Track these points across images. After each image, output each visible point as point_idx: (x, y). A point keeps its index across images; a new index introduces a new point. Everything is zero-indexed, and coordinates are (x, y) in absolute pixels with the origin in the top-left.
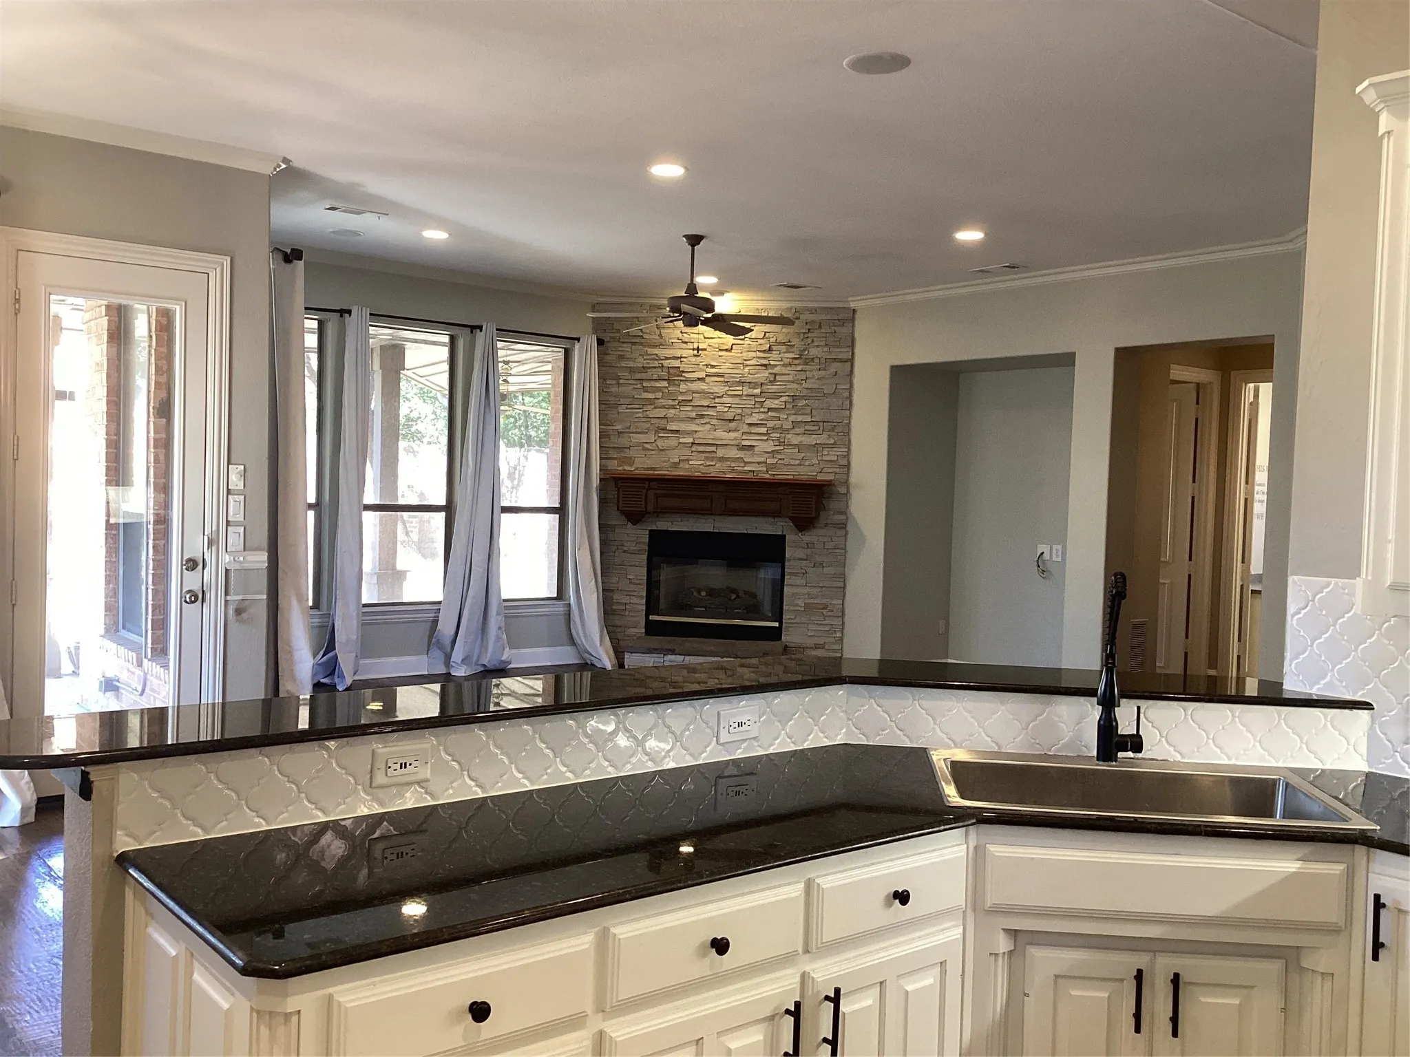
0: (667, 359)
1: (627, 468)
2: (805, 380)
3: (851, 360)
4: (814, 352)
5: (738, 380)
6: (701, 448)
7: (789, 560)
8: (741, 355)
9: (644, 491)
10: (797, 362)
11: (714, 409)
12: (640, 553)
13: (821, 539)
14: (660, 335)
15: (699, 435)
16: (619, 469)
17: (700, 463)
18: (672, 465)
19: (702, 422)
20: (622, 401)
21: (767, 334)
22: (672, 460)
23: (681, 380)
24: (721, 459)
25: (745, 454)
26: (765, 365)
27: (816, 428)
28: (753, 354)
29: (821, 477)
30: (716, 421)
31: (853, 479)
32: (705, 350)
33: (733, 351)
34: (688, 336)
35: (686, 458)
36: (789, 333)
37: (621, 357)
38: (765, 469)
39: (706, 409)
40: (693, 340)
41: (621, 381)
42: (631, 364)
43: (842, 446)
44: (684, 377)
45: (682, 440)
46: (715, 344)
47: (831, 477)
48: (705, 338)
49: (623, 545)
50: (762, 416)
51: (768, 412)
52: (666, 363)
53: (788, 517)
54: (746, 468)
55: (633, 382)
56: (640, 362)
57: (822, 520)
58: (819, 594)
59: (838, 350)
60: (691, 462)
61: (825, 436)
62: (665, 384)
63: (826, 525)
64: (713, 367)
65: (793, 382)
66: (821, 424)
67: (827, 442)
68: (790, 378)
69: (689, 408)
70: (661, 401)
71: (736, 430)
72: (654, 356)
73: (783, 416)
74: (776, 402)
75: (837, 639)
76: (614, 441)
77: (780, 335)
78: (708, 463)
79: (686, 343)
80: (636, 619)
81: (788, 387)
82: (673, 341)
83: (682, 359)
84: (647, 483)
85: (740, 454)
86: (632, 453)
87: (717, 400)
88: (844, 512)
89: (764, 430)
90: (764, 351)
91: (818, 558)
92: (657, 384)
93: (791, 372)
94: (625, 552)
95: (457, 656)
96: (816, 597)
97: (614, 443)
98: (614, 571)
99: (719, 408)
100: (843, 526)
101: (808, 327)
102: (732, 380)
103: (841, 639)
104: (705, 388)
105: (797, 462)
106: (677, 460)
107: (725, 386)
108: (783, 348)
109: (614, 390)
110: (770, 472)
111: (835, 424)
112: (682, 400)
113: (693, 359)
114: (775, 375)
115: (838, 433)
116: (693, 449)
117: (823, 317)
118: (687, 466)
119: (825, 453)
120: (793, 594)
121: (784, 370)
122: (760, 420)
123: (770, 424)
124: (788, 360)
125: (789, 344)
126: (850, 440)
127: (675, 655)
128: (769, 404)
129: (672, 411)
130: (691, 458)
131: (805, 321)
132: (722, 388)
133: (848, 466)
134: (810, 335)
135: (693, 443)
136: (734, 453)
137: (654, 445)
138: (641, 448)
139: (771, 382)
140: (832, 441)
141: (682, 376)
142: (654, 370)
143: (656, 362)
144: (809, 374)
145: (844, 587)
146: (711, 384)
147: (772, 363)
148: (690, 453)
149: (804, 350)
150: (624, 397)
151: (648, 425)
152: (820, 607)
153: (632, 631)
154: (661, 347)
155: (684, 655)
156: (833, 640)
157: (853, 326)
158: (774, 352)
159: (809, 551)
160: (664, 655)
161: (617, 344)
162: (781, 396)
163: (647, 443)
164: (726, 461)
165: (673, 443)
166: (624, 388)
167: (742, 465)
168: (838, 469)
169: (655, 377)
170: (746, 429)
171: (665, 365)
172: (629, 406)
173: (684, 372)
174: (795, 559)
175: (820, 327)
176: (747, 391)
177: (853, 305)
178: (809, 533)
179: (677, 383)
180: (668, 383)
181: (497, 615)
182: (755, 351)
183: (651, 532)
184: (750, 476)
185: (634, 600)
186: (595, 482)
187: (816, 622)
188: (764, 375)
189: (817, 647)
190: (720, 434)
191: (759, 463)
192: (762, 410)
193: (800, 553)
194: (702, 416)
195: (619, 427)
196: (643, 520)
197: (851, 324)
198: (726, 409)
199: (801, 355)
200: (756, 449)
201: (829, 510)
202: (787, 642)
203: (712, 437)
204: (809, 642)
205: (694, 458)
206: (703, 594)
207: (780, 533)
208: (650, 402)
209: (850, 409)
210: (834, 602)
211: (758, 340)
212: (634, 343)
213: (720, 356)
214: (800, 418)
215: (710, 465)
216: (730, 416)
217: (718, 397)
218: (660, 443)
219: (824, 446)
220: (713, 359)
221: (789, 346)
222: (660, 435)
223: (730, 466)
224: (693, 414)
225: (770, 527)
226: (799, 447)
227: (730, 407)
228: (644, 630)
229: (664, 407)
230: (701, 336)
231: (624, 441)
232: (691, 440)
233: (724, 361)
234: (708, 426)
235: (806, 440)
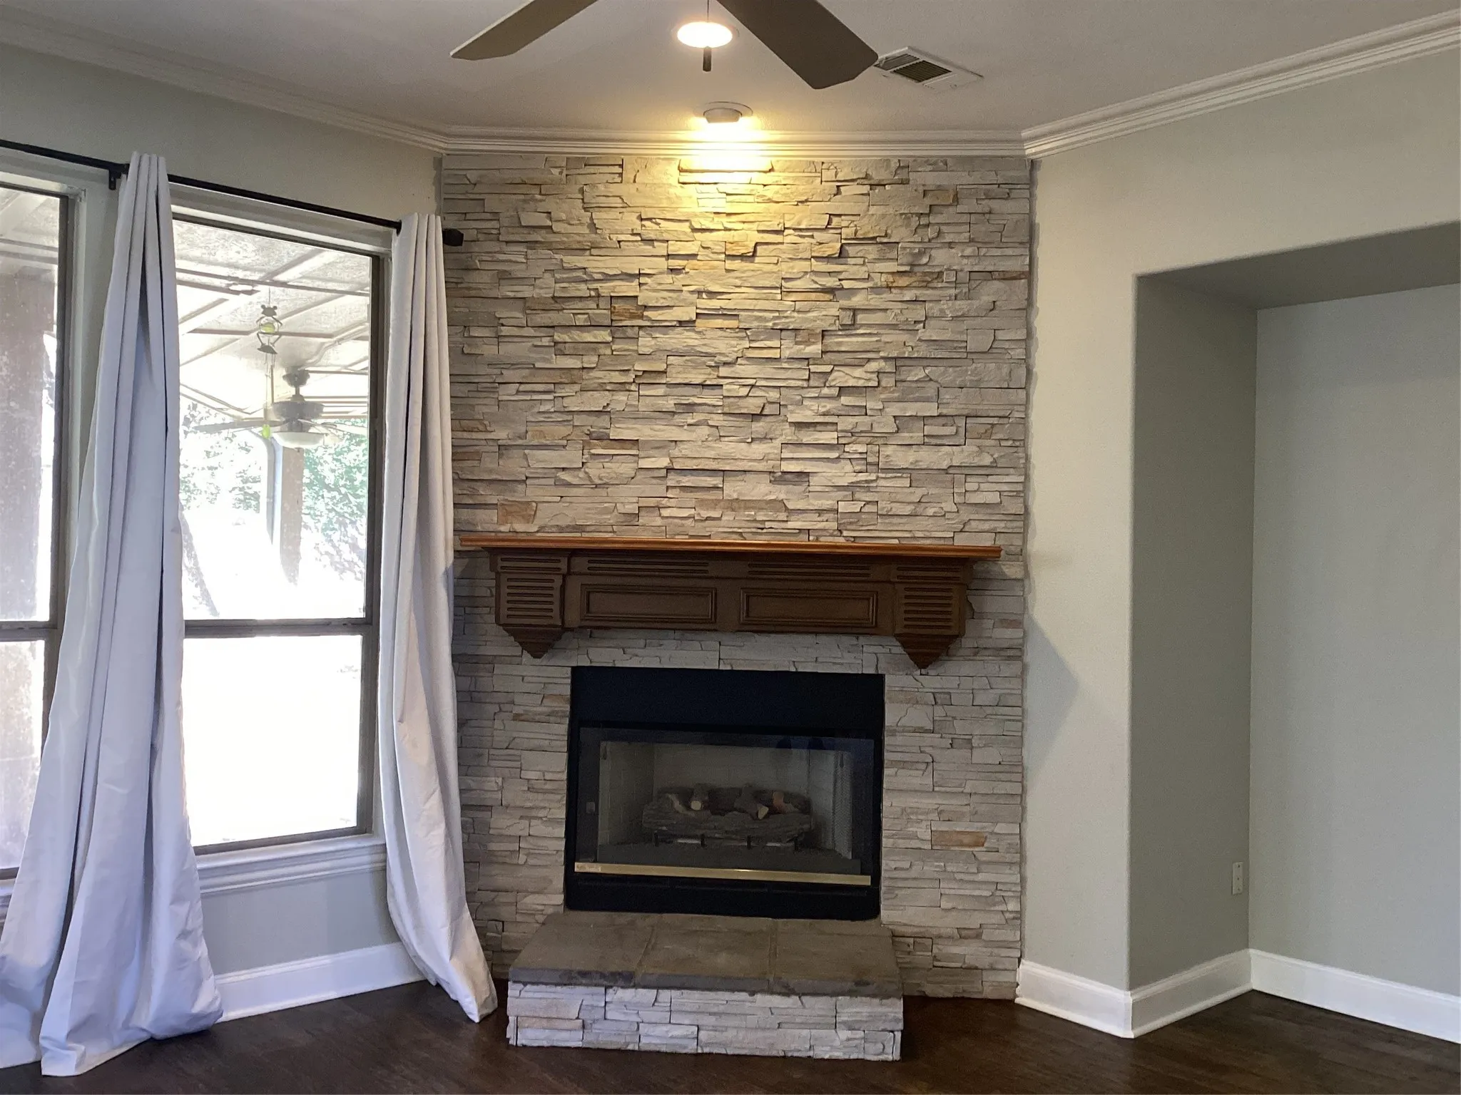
0: (608, 278)
1: (520, 527)
2: (924, 322)
3: (1029, 275)
4: (941, 257)
5: (770, 324)
6: (687, 481)
7: (893, 733)
8: (775, 268)
9: (558, 581)
10: (903, 281)
11: (717, 391)
12: (552, 719)
13: (967, 683)
14: (593, 227)
15: (685, 450)
16: (503, 528)
17: (685, 513)
18: (622, 519)
19: (690, 421)
20: (509, 375)
21: (835, 220)
22: (621, 509)
23: (641, 327)
24: (735, 505)
25: (787, 493)
26: (830, 290)
27: (953, 430)
28: (805, 266)
29: (962, 541)
30: (721, 417)
31: (1041, 541)
32: (694, 256)
33: (757, 260)
34: (656, 227)
35: (652, 502)
36: (884, 216)
37: (504, 277)
38: (834, 525)
39: (696, 391)
40: (666, 236)
41: (505, 331)
42: (527, 292)
43: (1012, 471)
44: (650, 320)
45: (644, 463)
46: (716, 243)
47: (986, 541)
48: (695, 230)
49: (513, 703)
50: (829, 405)
51: (839, 395)
52: (606, 288)
53: (897, 636)
54: (790, 525)
55: (530, 332)
56: (546, 287)
57: (967, 643)
58: (966, 809)
59: (998, 252)
60: (665, 513)
61: (970, 448)
62: (605, 335)
63: (977, 651)
64: (712, 295)
65: (893, 327)
66: (961, 422)
67: (977, 461)
68: (889, 318)
69: (661, 391)
70: (593, 374)
71: (765, 438)
72: (580, 274)
73: (872, 404)
74: (858, 372)
75: (1008, 915)
76: (490, 465)
77: (865, 220)
78: (705, 514)
79: (650, 241)
80: (544, 872)
81: (884, 339)
82: (622, 237)
83: (643, 280)
84: (564, 561)
85: (779, 492)
86: (531, 493)
87: (724, 371)
88: (1016, 622)
89: (829, 437)
90: (829, 258)
91: (960, 728)
92: (588, 337)
93: (889, 305)
94: (517, 717)
95: (57, 1021)
96: (959, 817)
97: (491, 471)
98: (494, 763)
99: (730, 388)
100: (1014, 654)
101: (928, 201)
102: (755, 324)
103: (1019, 916)
104: (696, 342)
105: (908, 509)
106: (632, 508)
107: (742, 338)
108: (872, 251)
109: (489, 350)
110: (845, 533)
111: (995, 421)
112: (644, 372)
113: (668, 279)
114: (855, 311)
115: (1000, 440)
116: (670, 483)
117: (961, 178)
118: (659, 521)
119: (970, 486)
120: (904, 810)
121: (875, 301)
122: (824, 414)
123: (846, 423)
124: (884, 277)
125: (885, 240)
126: (1027, 458)
127: (635, 986)
128: (843, 377)
129: (622, 397)
130: (665, 501)
131: (921, 189)
132: (734, 342)
133: (1025, 515)
134: (932, 219)
135: (668, 470)
136: (761, 489)
137: (581, 475)
138: (552, 481)
139: (844, 327)
140: (987, 460)
141: (642, 317)
142: (580, 305)
143: (583, 286)
144: (934, 309)
145: (1022, 795)
146: (709, 334)
147: (846, 284)
148: (661, 490)
149: (921, 253)
150: (513, 366)
151: (564, 430)
152: (967, 840)
153: (532, 901)
154: (594, 252)
155: (658, 988)
156: (997, 919)
157: (1031, 198)
158: (850, 261)
159: (939, 711)
160: (607, 988)
161: (494, 246)
162: (869, 360)
163: (564, 469)
164: (747, 508)
165: (626, 468)
166: (510, 346)
167: (783, 516)
168: (1002, 524)
169: (581, 320)
170: (788, 434)
171: (604, 292)
172: (523, 388)
173: (646, 307)
174: (905, 730)
175: (956, 200)
176: (790, 348)
177: (1031, 150)
178: (941, 670)
179: (630, 332)
180: (612, 334)
181: (172, 903)
182: (806, 259)
183: (576, 671)
184: (802, 539)
185: (538, 828)
186: (443, 558)
187: (959, 876)
188: (826, 313)
189: (964, 935)
190: (728, 447)
191: (820, 512)
192: (826, 391)
193: (918, 716)
194: (690, 407)
195: (501, 434)
196: (558, 644)
197: (1027, 194)
198: (744, 391)
199: (912, 265)
200: (813, 480)
201: (982, 616)
202: (892, 923)
203: (712, 454)
204: (948, 924)
205: (673, 502)
206: (696, 805)
207: (872, 671)
208: (571, 377)
209: (1026, 388)
210: (1000, 828)
211: (816, 234)
212: (532, 245)
213: (728, 271)
214: (911, 409)
215: (708, 519)
216: (752, 405)
217: (725, 364)
218: (594, 470)
219: (968, 471)
220: (714, 280)
221: (885, 244)
222: (593, 451)
223: (755, 521)
224: (669, 404)
225: (849, 658)
226: (912, 474)
227: (753, 386)
228: (559, 899)
229: (602, 387)
230: (685, 227)
231: (513, 466)
232: (665, 462)
233: (738, 282)
234: (704, 431)
235: (928, 457)
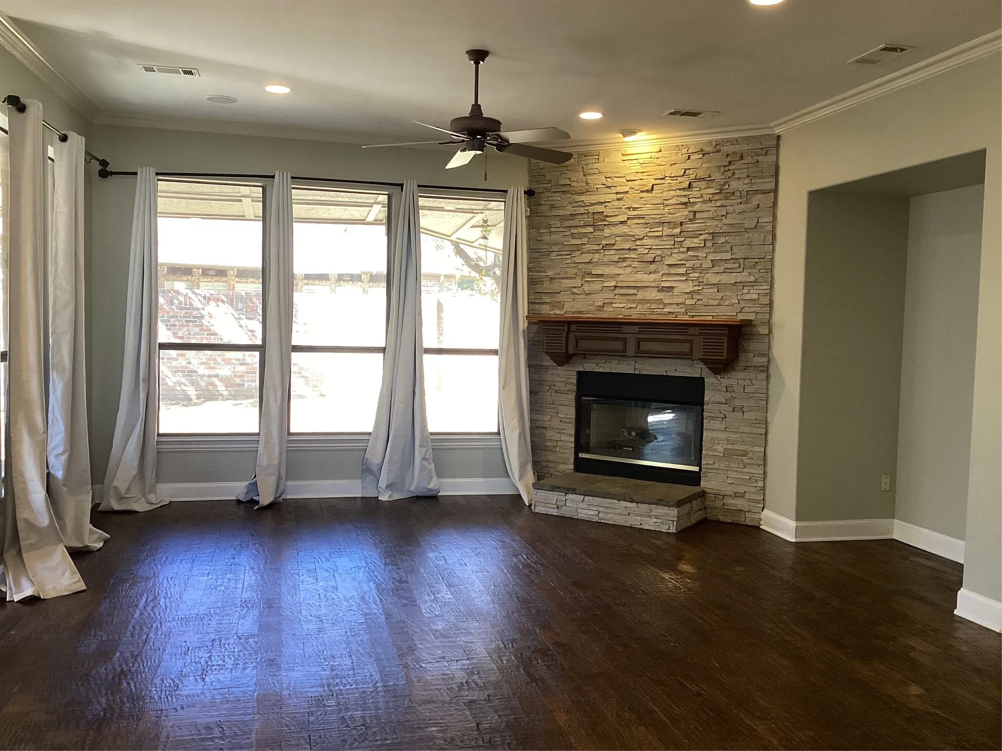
0: (592, 204)
1: (558, 312)
2: (726, 216)
3: (775, 191)
4: (734, 185)
5: (658, 221)
6: (623, 291)
7: (708, 404)
8: (661, 195)
9: (565, 334)
10: (717, 197)
11: (636, 252)
12: (569, 393)
13: (741, 382)
14: (587, 183)
15: (622, 278)
16: (551, 313)
17: (622, 305)
18: (597, 308)
19: (624, 265)
20: (555, 248)
21: (687, 171)
22: (596, 304)
23: (605, 225)
24: (643, 301)
25: (664, 296)
26: (685, 204)
27: (737, 265)
28: (672, 193)
29: (740, 317)
30: (637, 263)
31: (776, 318)
32: (627, 192)
33: (654, 192)
34: (612, 181)
35: (608, 301)
36: (708, 168)
37: (553, 207)
38: (684, 310)
39: (627, 252)
40: (615, 185)
41: (553, 230)
42: (561, 213)
43: (764, 284)
44: (608, 221)
45: (606, 284)
46: (636, 186)
47: (752, 317)
48: (627, 181)
49: (555, 385)
50: (682, 256)
51: (688, 251)
52: (591, 209)
53: (699, 359)
54: (665, 310)
55: (562, 229)
56: (569, 210)
57: (742, 364)
58: (740, 439)
59: (761, 181)
60: (614, 305)
61: (745, 273)
62: (591, 229)
63: (746, 368)
64: (635, 209)
65: (713, 218)
66: (742, 261)
67: (748, 280)
68: (710, 215)
69: (613, 252)
70: (587, 246)
71: (655, 272)
72: (581, 203)
73: (702, 254)
74: (696, 240)
75: (758, 488)
76: (547, 286)
77: (701, 170)
78: (629, 306)
79: (609, 187)
80: (566, 456)
81: (708, 224)
82: (598, 186)
83: (606, 204)
84: (566, 325)
85: (660, 296)
86: (559, 298)
87: (638, 243)
88: (767, 354)
89: (682, 270)
90: (684, 189)
91: (737, 403)
92: (584, 230)
93: (710, 209)
94: (556, 392)
95: (383, 483)
96: (736, 442)
97: (546, 289)
98: (547, 410)
99: (641, 250)
100: (765, 369)
101: (729, 159)
102: (652, 221)
103: (764, 488)
104: (627, 230)
105: (716, 303)
106: (601, 304)
107: (646, 228)
108: (703, 184)
109: (546, 238)
110: (688, 314)
111: (757, 260)
112: (606, 244)
113: (617, 203)
114: (695, 213)
115: (760, 269)
116: (616, 292)
117: (744, 147)
118: (611, 309)
119: (745, 291)
120: (712, 438)
121: (704, 207)
122: (680, 260)
123: (689, 264)
124: (708, 196)
125: (709, 179)
126: (772, 277)
127: (576, 494)
128: (689, 243)
129: (597, 256)
130: (614, 301)
131: (725, 154)
132: (643, 230)
133: (771, 304)
134: (730, 167)
135: (615, 287)
136: (653, 295)
137: (581, 290)
138: (570, 293)
139: (690, 220)
140: (752, 279)
141: (605, 220)
142: (581, 217)
143: (583, 209)
144: (730, 209)
145: (766, 434)
146: (633, 226)
147: (691, 200)
148: (612, 296)
149: (725, 184)
150: (555, 244)
151: (575, 271)
152: (740, 453)
153: (562, 467)
154: (588, 193)
155: (585, 495)
156: (753, 489)
157: (777, 154)
158: (694, 189)
159: (729, 395)
160: (566, 494)
161: (548, 194)
162: (701, 234)
163: (574, 287)
164: (647, 303)
165: (598, 287)
166: (555, 236)
167: (661, 306)
168: (759, 309)
169: (582, 223)
170: (666, 270)
171: (591, 211)
172: (559, 253)
173: (607, 216)
174: (713, 403)
175: (742, 158)
176: (667, 231)
177: (777, 131)
178: (729, 376)
179: (601, 228)
180: (594, 228)
181: (420, 447)
182: (674, 190)
183: (580, 374)
184: (671, 317)
185: (564, 438)
186: (523, 324)
187: (735, 469)
188: (684, 214)
189: (736, 495)
190: (640, 276)
191: (678, 304)
192: (681, 249)
193: (720, 397)
194: (624, 259)
195: (551, 273)
196: (571, 361)
197: (775, 152)
198: (646, 251)
199: (721, 190)
200: (675, 290)
201: (749, 351)
202: (705, 488)
203: (632, 279)
204: (729, 490)
205: (618, 301)
206: (633, 434)
207: (698, 376)
208: (578, 248)
209: (773, 243)
210: (755, 449)
211: (678, 178)
212: (564, 192)
213: (641, 198)
214: (719, 256)
215: (630, 308)
216: (650, 257)
217: (639, 239)
218: (586, 288)
219: (744, 284)
220: (636, 202)
221: (708, 180)
222: (586, 279)
223: (650, 309)
224: (616, 258)
225: (689, 370)
226: (718, 286)
227: (650, 249)
228: (572, 467)
229: (589, 252)
230: (624, 180)
231: (555, 287)
232: (613, 284)
233: (645, 203)
234: (629, 270)
235: (725, 278)
